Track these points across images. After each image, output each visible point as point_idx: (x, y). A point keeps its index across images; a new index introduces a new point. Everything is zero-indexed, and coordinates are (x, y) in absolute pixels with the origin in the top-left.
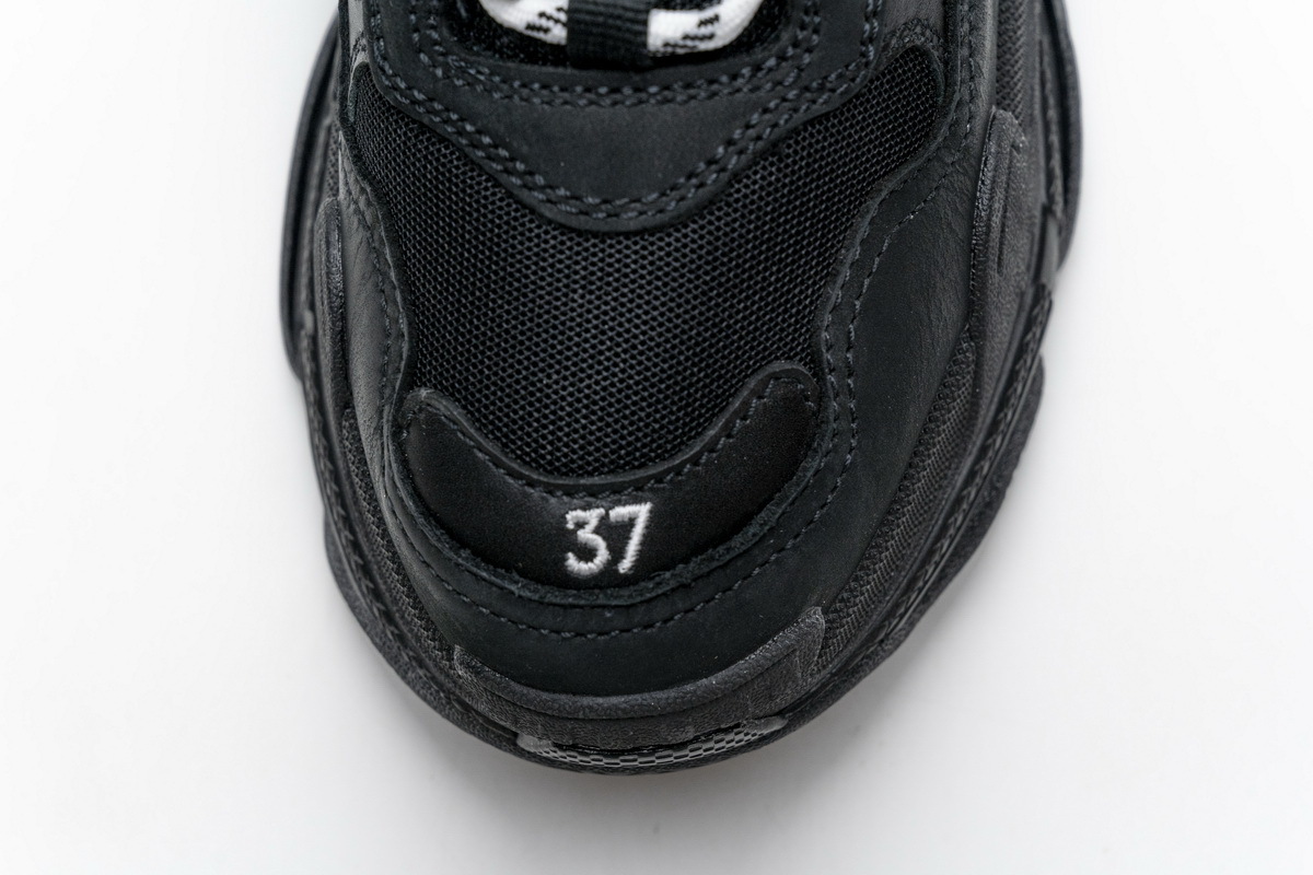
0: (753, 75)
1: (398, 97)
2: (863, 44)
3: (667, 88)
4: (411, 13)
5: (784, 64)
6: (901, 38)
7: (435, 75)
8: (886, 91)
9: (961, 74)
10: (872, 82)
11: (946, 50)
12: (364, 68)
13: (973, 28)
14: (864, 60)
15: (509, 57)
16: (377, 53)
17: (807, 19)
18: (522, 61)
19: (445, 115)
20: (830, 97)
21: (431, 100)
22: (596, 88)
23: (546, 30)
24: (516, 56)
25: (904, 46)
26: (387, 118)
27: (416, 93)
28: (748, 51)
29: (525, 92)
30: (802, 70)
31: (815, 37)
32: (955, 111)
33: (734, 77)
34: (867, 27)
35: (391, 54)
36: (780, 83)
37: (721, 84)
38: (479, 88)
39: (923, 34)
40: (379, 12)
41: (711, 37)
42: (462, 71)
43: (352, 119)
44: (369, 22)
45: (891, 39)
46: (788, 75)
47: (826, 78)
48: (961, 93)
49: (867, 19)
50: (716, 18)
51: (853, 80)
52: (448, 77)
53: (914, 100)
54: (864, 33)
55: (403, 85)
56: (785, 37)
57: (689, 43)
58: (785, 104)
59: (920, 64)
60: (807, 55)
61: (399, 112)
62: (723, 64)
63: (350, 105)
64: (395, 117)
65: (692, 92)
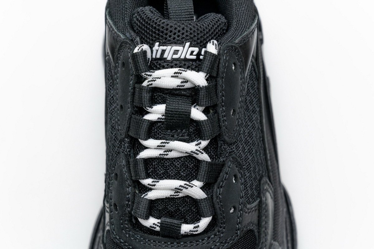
0: (208, 240)
1: (117, 240)
2: (236, 230)
3: (185, 243)
4: (121, 220)
5: (216, 237)
6: (247, 228)
7: (126, 236)
8: (243, 241)
9: (263, 235)
10: (239, 239)
11: (259, 229)
12: (108, 231)
13: (266, 223)
14: (237, 235)
15: (145, 233)
16: (112, 228)
17: (222, 225)
18: (149, 234)
19: (128, 246)
20: (228, 245)
21: (125, 242)
22: (167, 242)
23: (155, 228)
24: (147, 232)
25: (247, 230)
26: (114, 245)
27: (121, 240)
28: (207, 233)
29: (149, 242)
30: (220, 238)
31: (224, 230)
32: (261, 245)
33: (203, 240)
34: (238, 226)
35: (116, 230)
36: (215, 241)
37: (199, 242)
38: (137, 240)
39: (252, 226)
40: (113, 218)
41: (197, 231)
42: (133, 236)
43: (105, 242)
44: (110, 220)
45: (244, 228)
46: (217, 239)
47: (227, 240)
48: (263, 240)
49: (238, 225)
50: (198, 226)
51: (234, 240)
52: (130, 237)
53: (250, 243)
54: (237, 228)
55: (118, 238)
56: (216, 230)
57: (191, 232)
58: (216, 247)
59: (252, 233)
60: (222, 234)
61: (117, 244)
62: (200, 237)
63: (105, 239)
64: (116, 245)
65: (192, 244)
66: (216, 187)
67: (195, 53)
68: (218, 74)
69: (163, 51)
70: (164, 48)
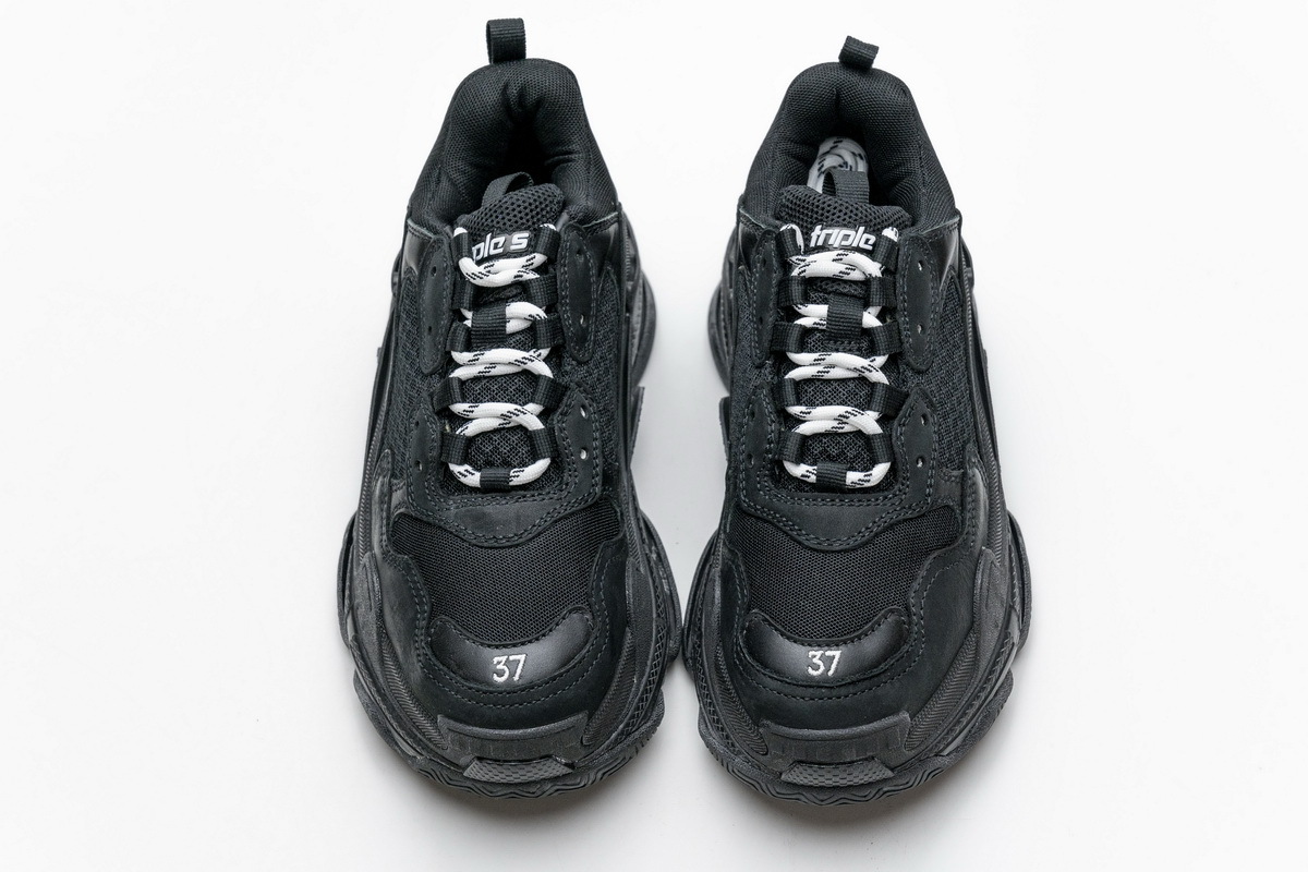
0: (883, 499)
2: (926, 496)
3: (852, 501)
4: (757, 477)
5: (895, 497)
11: (962, 512)
14: (926, 502)
17: (904, 482)
18: (798, 487)
20: (913, 513)
21: (763, 508)
22: (826, 499)
23: (809, 478)
25: (943, 502)
27: (757, 507)
28: (882, 489)
29: (799, 501)
30: (902, 500)
31: (907, 489)
33: (876, 499)
34: (928, 490)
36: (894, 504)
38: (782, 502)
39: (952, 502)
41: (869, 481)
42: (776, 496)
45: (938, 499)
46: (897, 502)
47: (911, 505)
50: (872, 475)
51: (922, 509)
52: (770, 499)
56: (896, 487)
57: (861, 484)
58: (896, 512)
59: (951, 513)
60: (904, 496)
62: (873, 493)
65: (861, 503)
66: (896, 423)
67: (870, 242)
68: (896, 269)
69: (828, 236)
70: (829, 231)
